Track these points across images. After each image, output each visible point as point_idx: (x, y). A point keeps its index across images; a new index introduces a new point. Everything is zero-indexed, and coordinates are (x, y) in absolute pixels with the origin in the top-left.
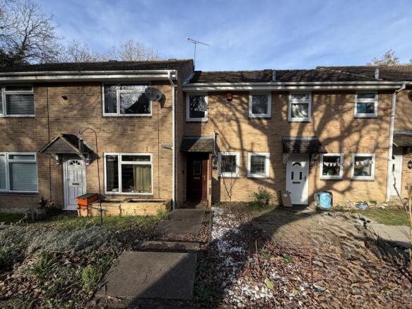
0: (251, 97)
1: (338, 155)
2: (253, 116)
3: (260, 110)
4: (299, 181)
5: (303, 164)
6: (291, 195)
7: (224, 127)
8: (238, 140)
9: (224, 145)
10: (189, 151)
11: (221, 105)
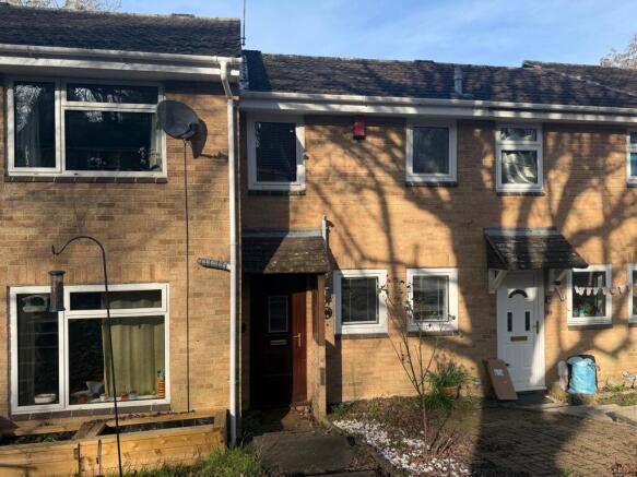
0: (409, 132)
1: (601, 268)
2: (417, 178)
3: (431, 164)
4: (524, 333)
5: (531, 292)
6: (509, 369)
7: (345, 206)
8: (382, 238)
9: (347, 251)
10: (267, 271)
11: (340, 151)
